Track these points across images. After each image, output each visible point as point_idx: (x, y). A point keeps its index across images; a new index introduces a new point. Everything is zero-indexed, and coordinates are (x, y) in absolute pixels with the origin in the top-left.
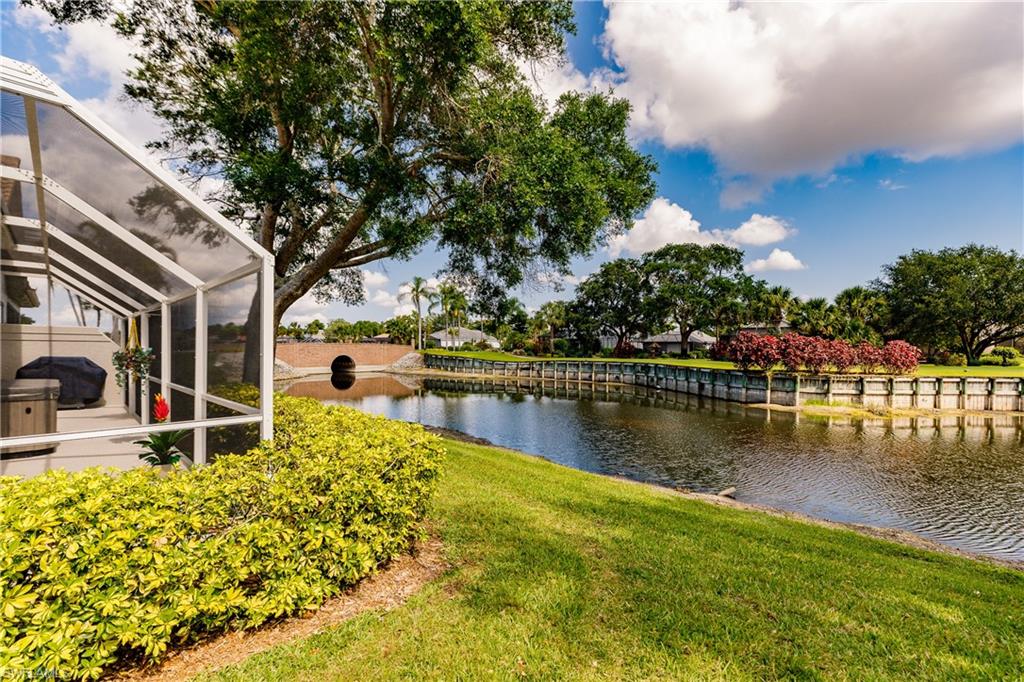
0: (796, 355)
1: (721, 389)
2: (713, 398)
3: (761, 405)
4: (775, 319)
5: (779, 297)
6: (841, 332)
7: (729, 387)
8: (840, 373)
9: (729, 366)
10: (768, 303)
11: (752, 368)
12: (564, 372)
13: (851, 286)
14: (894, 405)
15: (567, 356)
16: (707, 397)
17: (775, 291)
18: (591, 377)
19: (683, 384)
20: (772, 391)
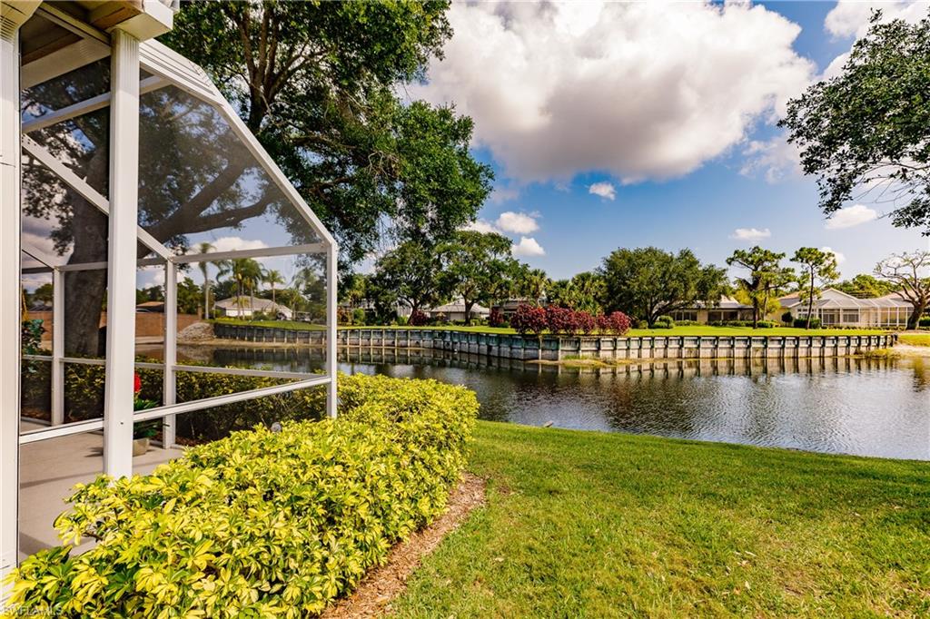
0: (559, 323)
1: (505, 350)
2: (499, 357)
3: (536, 361)
4: (535, 295)
5: (538, 278)
6: (579, 304)
7: (512, 348)
8: (585, 335)
9: (510, 331)
10: (531, 281)
11: (528, 333)
12: (369, 339)
13: (583, 271)
14: (618, 357)
15: (367, 325)
16: (494, 356)
17: (536, 273)
18: (394, 343)
19: (474, 347)
20: (543, 350)
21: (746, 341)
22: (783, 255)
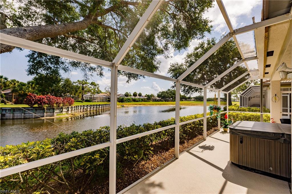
1: (19, 115)
2: (13, 119)
7: (24, 114)
9: (27, 106)
16: (8, 119)
20: (46, 113)
21: (96, 106)
22: (89, 83)
